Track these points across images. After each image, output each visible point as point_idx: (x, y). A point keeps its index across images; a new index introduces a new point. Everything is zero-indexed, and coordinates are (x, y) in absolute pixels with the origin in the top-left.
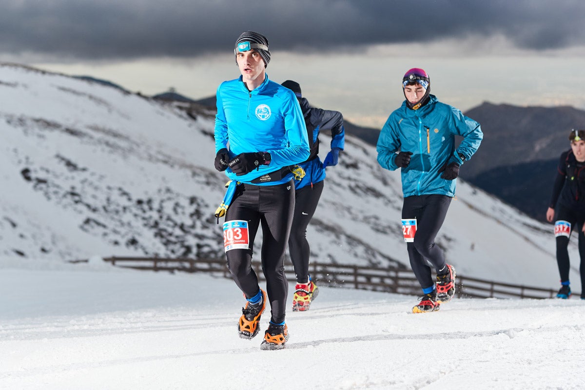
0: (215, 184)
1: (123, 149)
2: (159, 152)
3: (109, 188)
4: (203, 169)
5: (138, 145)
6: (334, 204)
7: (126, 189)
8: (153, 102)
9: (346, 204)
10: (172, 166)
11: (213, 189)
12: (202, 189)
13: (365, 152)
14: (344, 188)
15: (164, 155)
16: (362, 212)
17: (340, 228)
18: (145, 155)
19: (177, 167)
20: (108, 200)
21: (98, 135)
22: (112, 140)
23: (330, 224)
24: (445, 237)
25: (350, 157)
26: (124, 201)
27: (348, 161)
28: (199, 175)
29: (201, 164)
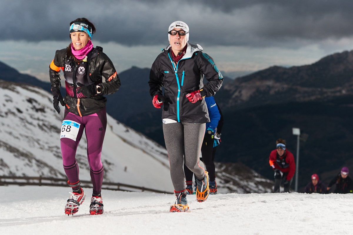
6: (27, 137)
9: (35, 138)
14: (35, 126)
16: (47, 143)
17: (31, 154)
23: (25, 152)
24: (106, 161)
25: (39, 104)
27: (38, 107)
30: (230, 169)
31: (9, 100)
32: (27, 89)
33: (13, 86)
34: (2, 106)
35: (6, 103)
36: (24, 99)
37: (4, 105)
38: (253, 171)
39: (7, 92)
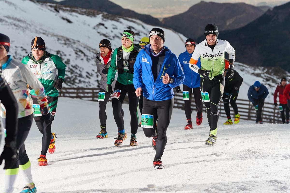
0: (69, 44)
1: (23, 27)
2: (41, 29)
3: (16, 47)
4: (62, 37)
5: (30, 25)
7: (25, 48)
8: (37, 3)
10: (47, 36)
11: (68, 47)
12: (63, 46)
13: (143, 27)
15: (44, 30)
18: (34, 30)
19: (50, 36)
20: (16, 53)
21: (10, 21)
22: (17, 23)
25: (136, 30)
26: (23, 53)
28: (61, 40)
29: (62, 35)
30: (270, 71)
31: (115, 28)
32: (127, 20)
33: (118, 18)
34: (111, 32)
35: (113, 30)
36: (126, 27)
37: (112, 32)
38: (287, 72)
39: (114, 22)
